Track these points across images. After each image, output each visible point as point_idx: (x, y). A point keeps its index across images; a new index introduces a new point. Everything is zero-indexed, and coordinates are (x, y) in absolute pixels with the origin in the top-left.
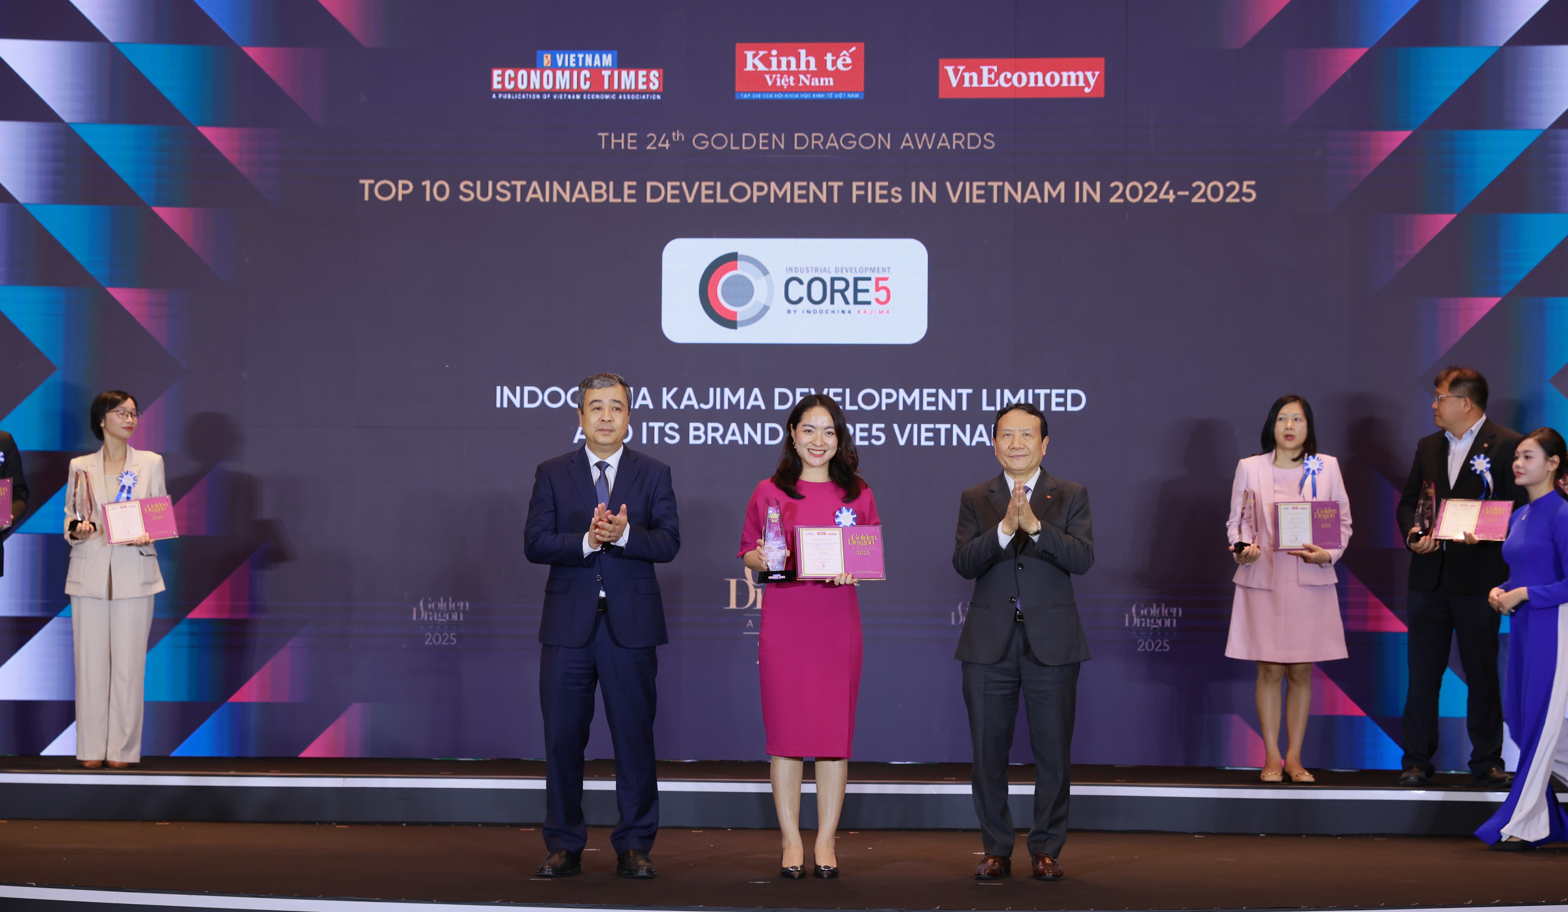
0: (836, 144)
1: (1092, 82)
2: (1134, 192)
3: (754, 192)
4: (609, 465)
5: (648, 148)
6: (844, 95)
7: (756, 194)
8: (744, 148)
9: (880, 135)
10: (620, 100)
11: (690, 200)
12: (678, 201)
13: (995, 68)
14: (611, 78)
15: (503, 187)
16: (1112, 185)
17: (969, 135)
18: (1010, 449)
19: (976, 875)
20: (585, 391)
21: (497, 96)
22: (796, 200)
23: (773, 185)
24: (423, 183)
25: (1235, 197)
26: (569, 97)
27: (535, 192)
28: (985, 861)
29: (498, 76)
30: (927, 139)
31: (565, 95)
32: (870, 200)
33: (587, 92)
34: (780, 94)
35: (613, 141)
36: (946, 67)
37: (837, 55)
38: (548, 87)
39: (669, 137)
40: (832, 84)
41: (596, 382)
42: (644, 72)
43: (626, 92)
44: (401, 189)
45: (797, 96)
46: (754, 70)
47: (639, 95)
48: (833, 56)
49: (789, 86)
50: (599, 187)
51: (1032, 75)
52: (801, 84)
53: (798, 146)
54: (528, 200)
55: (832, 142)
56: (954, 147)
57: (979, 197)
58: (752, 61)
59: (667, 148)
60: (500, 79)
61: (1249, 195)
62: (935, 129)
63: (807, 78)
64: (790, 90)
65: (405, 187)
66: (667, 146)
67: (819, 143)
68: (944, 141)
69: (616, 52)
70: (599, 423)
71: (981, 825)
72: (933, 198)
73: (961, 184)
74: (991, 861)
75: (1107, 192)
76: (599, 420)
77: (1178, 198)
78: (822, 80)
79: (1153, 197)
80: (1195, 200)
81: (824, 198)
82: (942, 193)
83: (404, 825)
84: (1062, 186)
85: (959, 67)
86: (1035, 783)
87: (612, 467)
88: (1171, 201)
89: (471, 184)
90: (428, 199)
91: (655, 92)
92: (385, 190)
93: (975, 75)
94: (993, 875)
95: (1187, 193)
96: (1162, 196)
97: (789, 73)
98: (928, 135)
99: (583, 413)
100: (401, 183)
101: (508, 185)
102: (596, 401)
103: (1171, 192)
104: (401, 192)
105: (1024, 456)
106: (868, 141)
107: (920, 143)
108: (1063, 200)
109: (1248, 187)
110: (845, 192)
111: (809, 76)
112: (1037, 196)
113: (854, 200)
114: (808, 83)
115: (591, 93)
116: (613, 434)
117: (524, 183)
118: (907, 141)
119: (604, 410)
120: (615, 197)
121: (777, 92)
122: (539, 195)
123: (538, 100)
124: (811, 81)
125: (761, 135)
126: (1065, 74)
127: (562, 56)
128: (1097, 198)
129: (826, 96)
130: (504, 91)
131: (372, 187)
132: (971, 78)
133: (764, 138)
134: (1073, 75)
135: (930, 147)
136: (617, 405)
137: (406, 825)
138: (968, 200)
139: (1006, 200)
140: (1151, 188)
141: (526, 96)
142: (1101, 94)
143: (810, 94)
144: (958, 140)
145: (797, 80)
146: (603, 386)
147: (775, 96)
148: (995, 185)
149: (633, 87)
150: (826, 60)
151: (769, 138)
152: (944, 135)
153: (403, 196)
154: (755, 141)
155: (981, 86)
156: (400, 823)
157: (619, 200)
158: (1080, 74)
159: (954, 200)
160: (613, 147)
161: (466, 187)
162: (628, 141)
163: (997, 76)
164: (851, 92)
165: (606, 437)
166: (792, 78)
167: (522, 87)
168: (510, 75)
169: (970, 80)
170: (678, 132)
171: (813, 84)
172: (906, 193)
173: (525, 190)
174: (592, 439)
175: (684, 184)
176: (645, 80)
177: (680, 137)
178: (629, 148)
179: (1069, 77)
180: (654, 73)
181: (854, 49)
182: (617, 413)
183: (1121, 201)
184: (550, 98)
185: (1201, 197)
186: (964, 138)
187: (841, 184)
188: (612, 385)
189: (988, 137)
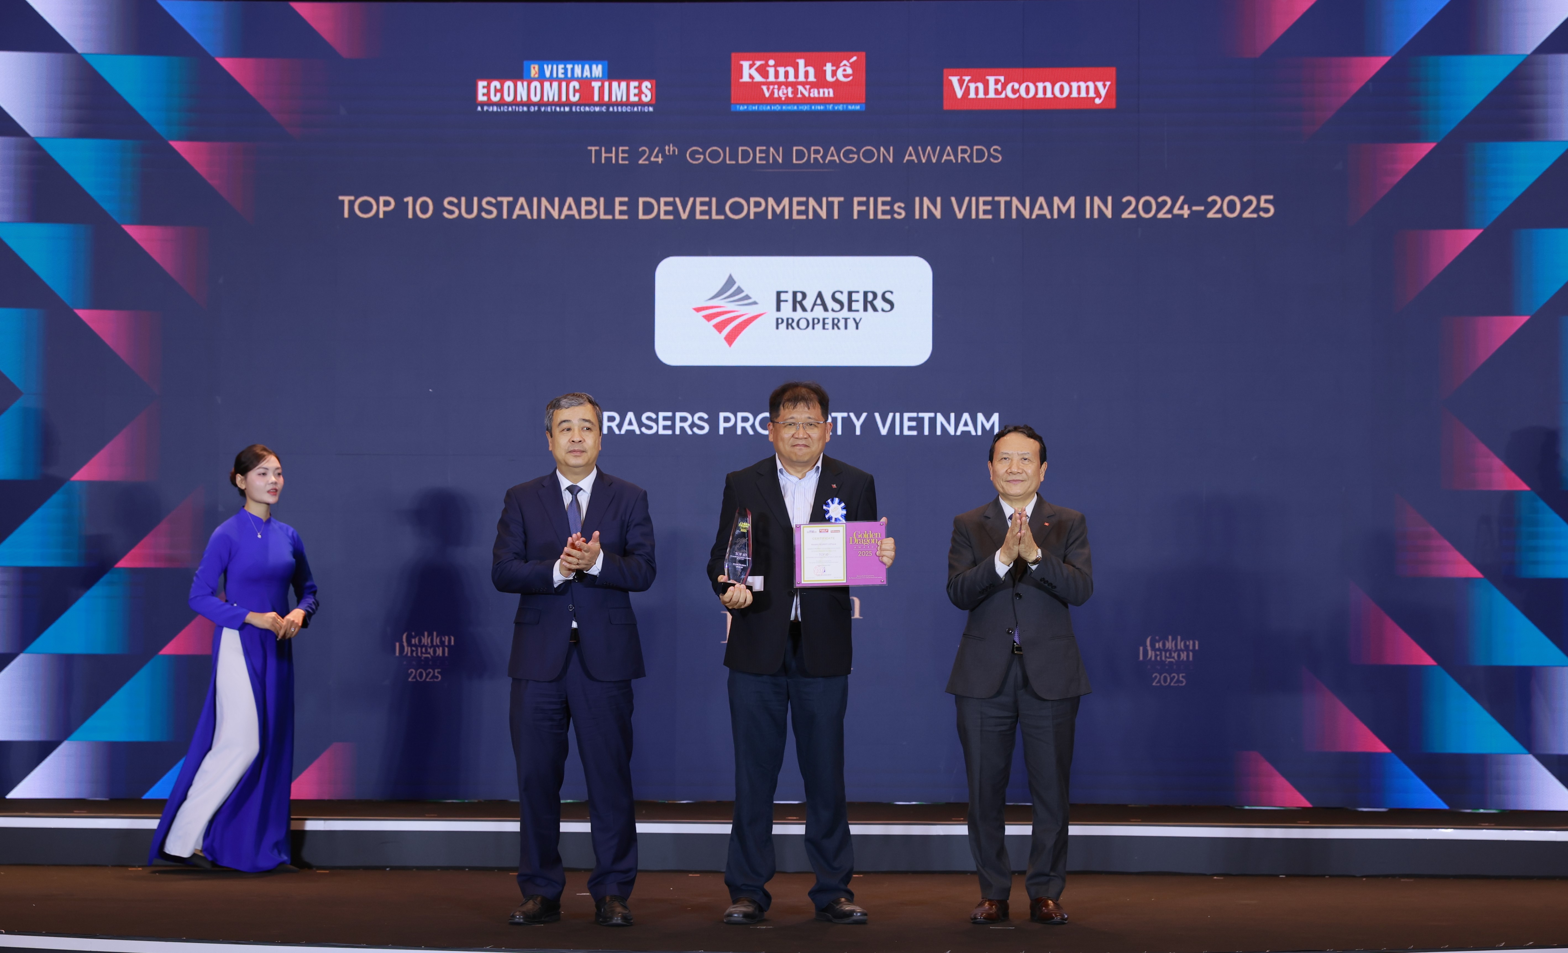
0: (836, 158)
1: (1103, 92)
2: (1147, 207)
3: (751, 208)
4: (581, 489)
5: (640, 162)
6: (845, 106)
7: (753, 210)
8: (740, 162)
9: (882, 149)
10: (611, 112)
11: (684, 216)
12: (671, 217)
13: (1002, 78)
14: (601, 89)
15: (489, 203)
16: (1124, 200)
17: (975, 148)
18: (1008, 473)
19: (972, 919)
20: (553, 412)
21: (482, 108)
22: (795, 217)
23: (771, 200)
24: (406, 200)
25: (1252, 212)
26: (558, 109)
27: (522, 208)
28: (981, 904)
29: (484, 87)
30: (931, 152)
31: (553, 108)
32: (872, 217)
33: (576, 104)
34: (778, 106)
35: (604, 155)
36: (951, 78)
37: (837, 65)
38: (535, 99)
39: (662, 151)
40: (831, 95)
41: (563, 402)
42: (636, 84)
43: (617, 104)
44: (383, 206)
45: (795, 108)
46: (750, 80)
47: (631, 107)
48: (833, 66)
49: (787, 98)
50: (589, 203)
51: (1040, 85)
52: (799, 95)
53: (796, 160)
54: (515, 217)
55: (832, 155)
56: (959, 161)
57: (985, 212)
58: (748, 71)
59: (660, 162)
60: (485, 91)
61: (1267, 210)
62: (939, 141)
63: (805, 89)
64: (788, 101)
65: (387, 204)
66: (660, 160)
67: (818, 156)
68: (949, 155)
69: (606, 63)
70: (569, 443)
71: (977, 866)
72: (938, 214)
73: (967, 199)
74: (987, 904)
75: (1119, 208)
76: (569, 441)
77: (1193, 214)
78: (821, 91)
79: (1166, 213)
80: (1211, 215)
81: (823, 214)
82: (947, 208)
83: (388, 869)
84: (1072, 200)
85: (964, 78)
86: (1032, 823)
87: (584, 491)
88: (1186, 216)
89: (455, 201)
90: (410, 216)
91: (648, 104)
92: (365, 207)
93: (981, 86)
94: (990, 919)
95: (1202, 208)
96: (1176, 211)
97: (787, 84)
98: (932, 148)
99: (551, 436)
100: (382, 199)
101: (494, 201)
102: (564, 421)
103: (1186, 207)
104: (382, 209)
105: (1022, 481)
106: (869, 155)
107: (924, 156)
108: (1073, 216)
109: (1266, 201)
110: (845, 207)
111: (808, 87)
112: (1046, 212)
113: (855, 217)
114: (806, 94)
115: (581, 105)
116: (584, 454)
117: (511, 199)
118: (910, 155)
119: (574, 431)
120: (605, 214)
121: (775, 104)
122: (526, 212)
123: (525, 112)
124: (810, 93)
125: (758, 148)
126: (1075, 85)
127: (550, 66)
128: (1109, 213)
129: (826, 107)
130: (490, 103)
131: (352, 204)
132: (977, 89)
133: (761, 151)
134: (1083, 85)
135: (934, 161)
136: (588, 425)
137: (390, 870)
138: (974, 216)
139: (1014, 216)
140: (1164, 203)
141: (512, 109)
142: (1113, 105)
143: (809, 106)
144: (963, 154)
145: (795, 92)
146: (571, 405)
147: (773, 108)
148: (1002, 200)
149: (624, 99)
150: (825, 71)
151: (767, 152)
152: (949, 148)
153: (385, 212)
154: (752, 155)
155: (987, 97)
156: (384, 868)
157: (610, 217)
158: (1091, 85)
159: (960, 216)
160: (603, 161)
161: (450, 203)
162: (619, 155)
163: (1004, 87)
164: (852, 104)
165: (578, 458)
166: (790, 90)
167: (509, 99)
168: (495, 87)
169: (976, 91)
170: (671, 145)
171: (812, 95)
172: (909, 209)
173: (511, 206)
174: (563, 462)
175: (677, 200)
176: (636, 91)
177: (674, 151)
178: (620, 162)
179: (1079, 88)
180: (646, 85)
181: (854, 58)
182: (587, 433)
183: (1134, 216)
184: (538, 110)
185: (1217, 212)
186: (969, 151)
187: (842, 199)
188: (581, 404)
189: (995, 150)
